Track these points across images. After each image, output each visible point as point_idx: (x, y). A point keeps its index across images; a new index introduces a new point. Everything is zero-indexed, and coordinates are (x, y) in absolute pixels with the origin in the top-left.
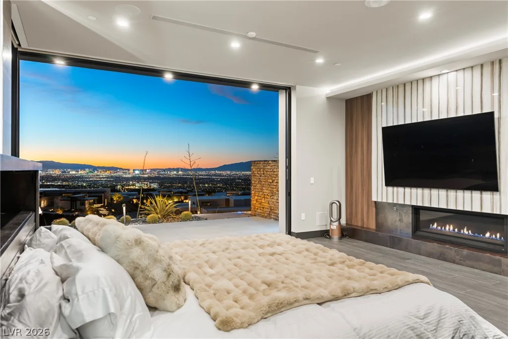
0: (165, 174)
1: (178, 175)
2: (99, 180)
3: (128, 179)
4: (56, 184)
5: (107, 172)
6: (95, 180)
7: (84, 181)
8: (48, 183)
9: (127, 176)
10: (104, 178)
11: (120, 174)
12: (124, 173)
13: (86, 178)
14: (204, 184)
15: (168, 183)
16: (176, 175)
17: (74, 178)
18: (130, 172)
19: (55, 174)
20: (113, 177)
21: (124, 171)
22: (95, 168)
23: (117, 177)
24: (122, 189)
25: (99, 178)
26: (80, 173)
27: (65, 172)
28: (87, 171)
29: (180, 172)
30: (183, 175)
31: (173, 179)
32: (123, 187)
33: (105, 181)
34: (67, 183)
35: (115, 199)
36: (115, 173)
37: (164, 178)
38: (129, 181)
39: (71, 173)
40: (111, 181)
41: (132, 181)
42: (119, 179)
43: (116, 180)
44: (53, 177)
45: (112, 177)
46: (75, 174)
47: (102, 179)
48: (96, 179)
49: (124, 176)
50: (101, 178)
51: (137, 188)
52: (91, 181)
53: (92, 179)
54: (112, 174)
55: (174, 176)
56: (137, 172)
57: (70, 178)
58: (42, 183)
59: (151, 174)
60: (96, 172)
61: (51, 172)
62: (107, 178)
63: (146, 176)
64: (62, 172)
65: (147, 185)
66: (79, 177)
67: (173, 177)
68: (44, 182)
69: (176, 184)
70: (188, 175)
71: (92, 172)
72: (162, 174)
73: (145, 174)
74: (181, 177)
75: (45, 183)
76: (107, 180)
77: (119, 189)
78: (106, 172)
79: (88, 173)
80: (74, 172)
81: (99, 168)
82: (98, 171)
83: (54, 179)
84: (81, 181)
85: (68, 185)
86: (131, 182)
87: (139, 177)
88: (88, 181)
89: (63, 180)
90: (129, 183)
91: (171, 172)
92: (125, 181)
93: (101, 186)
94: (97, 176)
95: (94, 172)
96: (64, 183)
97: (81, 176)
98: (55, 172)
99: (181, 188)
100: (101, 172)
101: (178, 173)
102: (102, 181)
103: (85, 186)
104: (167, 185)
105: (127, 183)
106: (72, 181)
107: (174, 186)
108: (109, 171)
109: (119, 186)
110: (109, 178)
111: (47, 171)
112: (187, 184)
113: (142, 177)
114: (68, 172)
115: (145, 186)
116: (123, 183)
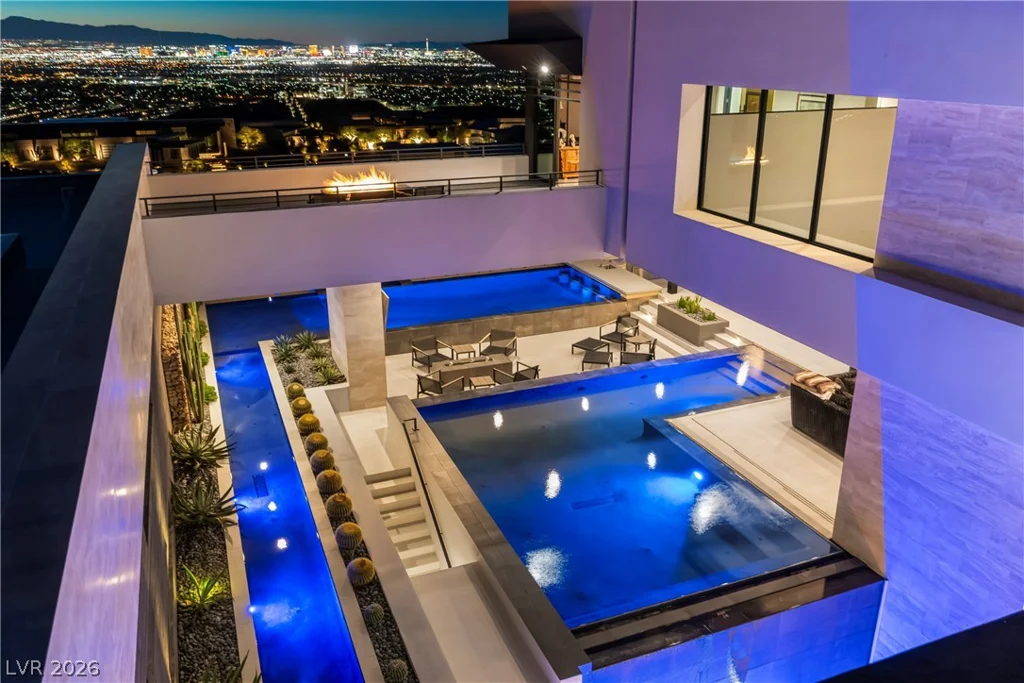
0: (393, 59)
1: (423, 60)
2: (243, 75)
3: (308, 72)
4: (148, 84)
5: (260, 54)
6: (233, 74)
7: (207, 77)
8: (132, 82)
9: (303, 63)
10: (252, 68)
11: (289, 56)
12: (297, 55)
13: (211, 68)
14: (485, 84)
15: (398, 82)
16: (418, 59)
17: (185, 69)
18: (311, 52)
19: (143, 58)
20: (274, 66)
21: (298, 51)
23: (282, 66)
24: (289, 99)
25: (242, 68)
26: (197, 55)
27: (163, 53)
28: (214, 49)
29: (429, 54)
30: (435, 61)
31: (412, 70)
32: (290, 95)
33: (256, 75)
34: (171, 82)
35: (245, 141)
36: (276, 56)
37: (391, 68)
38: (311, 76)
39: (177, 55)
40: (269, 75)
41: (317, 76)
42: (286, 70)
43: (280, 74)
44: (139, 65)
45: (271, 66)
46: (188, 59)
47: (248, 72)
48: (235, 71)
49: (298, 63)
50: (245, 68)
51: (321, 97)
52: (224, 75)
53: (227, 71)
54: (271, 59)
55: (415, 63)
56: (327, 53)
57: (177, 70)
58: (118, 80)
59: (359, 59)
60: (234, 52)
61: (135, 54)
62: (260, 68)
63: (348, 62)
64: (160, 54)
65: (343, 89)
66: (197, 67)
67: (413, 66)
68: (121, 80)
69: (417, 83)
70: (446, 61)
71: (225, 54)
72: (385, 58)
73: (346, 58)
74: (430, 67)
75: (125, 82)
76: (260, 74)
78: (256, 52)
79: (215, 56)
80: (184, 55)
82: (237, 49)
83: (145, 70)
84: (203, 77)
85: (174, 87)
86: (314, 80)
87: (333, 65)
88: (216, 76)
89: (165, 74)
90: (309, 80)
91: (406, 52)
92: (300, 76)
93: (247, 89)
94: (237, 62)
95: (230, 52)
96: (166, 82)
97: (201, 63)
98: (143, 54)
99: (429, 94)
100: (244, 53)
101: (423, 54)
102: (249, 75)
103: (211, 90)
104: (397, 86)
105: (304, 80)
106: (183, 76)
107: (412, 88)
108: (264, 51)
109: (281, 93)
110: (265, 68)
111: (125, 52)
112: (444, 84)
113: (339, 65)
114: (171, 54)
115: (340, 92)
116: (296, 80)
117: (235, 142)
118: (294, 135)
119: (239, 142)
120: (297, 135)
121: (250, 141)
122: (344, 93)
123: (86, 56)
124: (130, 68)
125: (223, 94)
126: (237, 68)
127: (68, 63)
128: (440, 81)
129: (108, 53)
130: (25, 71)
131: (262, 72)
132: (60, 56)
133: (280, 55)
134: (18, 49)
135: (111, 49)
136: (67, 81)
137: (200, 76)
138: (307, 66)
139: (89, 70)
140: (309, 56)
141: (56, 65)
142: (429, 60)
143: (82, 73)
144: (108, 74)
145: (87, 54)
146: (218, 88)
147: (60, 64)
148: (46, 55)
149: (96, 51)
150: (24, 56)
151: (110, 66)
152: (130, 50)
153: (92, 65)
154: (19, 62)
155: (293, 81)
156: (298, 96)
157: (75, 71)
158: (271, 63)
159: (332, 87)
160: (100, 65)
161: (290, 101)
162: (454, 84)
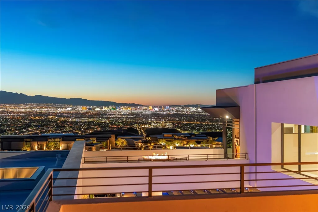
0: (184, 111)
1: (197, 112)
2: (121, 117)
3: (147, 116)
4: (83, 121)
5: (129, 109)
6: (117, 117)
7: (107, 118)
8: (77, 120)
9: (146, 113)
10: (125, 115)
11: (140, 110)
12: (144, 110)
13: (109, 115)
15: (186, 121)
16: (195, 112)
17: (98, 115)
18: (149, 109)
19: (82, 110)
20: (134, 114)
21: (144, 108)
22: (117, 105)
23: (137, 114)
24: (138, 127)
25: (121, 115)
26: (104, 109)
27: (91, 109)
28: (111, 107)
30: (202, 113)
31: (192, 116)
32: (139, 126)
33: (126, 118)
34: (92, 120)
35: (119, 144)
36: (135, 110)
37: (183, 115)
38: (149, 118)
39: (96, 109)
40: (131, 118)
41: (151, 118)
42: (139, 116)
43: (136, 117)
44: (81, 113)
45: (133, 114)
46: (100, 111)
47: (123, 116)
48: (117, 116)
49: (144, 113)
51: (152, 127)
52: (113, 118)
53: (115, 116)
54: (133, 111)
55: (193, 113)
56: (156, 109)
57: (95, 115)
58: (72, 119)
59: (170, 111)
60: (118, 109)
61: (80, 109)
62: (128, 115)
63: (165, 113)
64: (89, 109)
65: (162, 124)
66: (103, 114)
67: (192, 115)
68: (73, 119)
69: (194, 121)
71: (115, 109)
72: (180, 111)
73: (164, 111)
74: (200, 115)
75: (74, 120)
76: (128, 117)
77: (136, 128)
78: (127, 109)
79: (111, 110)
80: (99, 109)
81: (121, 104)
82: (120, 107)
83: (82, 115)
85: (93, 122)
86: (150, 120)
87: (158, 114)
88: (110, 118)
89: (90, 117)
90: (148, 120)
91: (190, 109)
92: (144, 118)
93: (122, 123)
94: (119, 112)
95: (117, 109)
96: (90, 120)
97: (105, 113)
98: (83, 109)
99: (199, 126)
100: (123, 109)
101: (197, 110)
102: (124, 118)
103: (108, 124)
104: (185, 123)
105: (146, 120)
106: (97, 118)
107: (192, 124)
108: (130, 108)
109: (136, 125)
110: (130, 115)
111: (76, 108)
112: (206, 122)
113: (161, 114)
114: (94, 109)
115: (160, 125)
116: (142, 120)
117: (115, 144)
118: (139, 142)
119: (116, 144)
120: (140, 142)
121: (121, 144)
122: (162, 125)
123: (61, 110)
124: (76, 114)
125: (112, 125)
126: (119, 115)
127: (54, 112)
128: (204, 120)
129: (70, 109)
130: (37, 115)
131: (129, 116)
132: (52, 110)
133: (137, 110)
134: (37, 107)
135: (71, 107)
136: (52, 119)
137: (104, 118)
138: (147, 114)
139: (61, 115)
140: (149, 110)
141: (49, 113)
142: (199, 112)
143: (58, 116)
144: (68, 117)
145: (62, 109)
146: (111, 123)
147: (51, 113)
148: (46, 109)
149: (66, 108)
150: (38, 110)
151: (69, 113)
152: (78, 108)
153: (63, 113)
154: (36, 112)
155: (141, 120)
156: (142, 126)
157: (56, 115)
158: (133, 113)
159: (157, 123)
160: (66, 113)
161: (139, 128)
162: (210, 122)
